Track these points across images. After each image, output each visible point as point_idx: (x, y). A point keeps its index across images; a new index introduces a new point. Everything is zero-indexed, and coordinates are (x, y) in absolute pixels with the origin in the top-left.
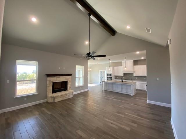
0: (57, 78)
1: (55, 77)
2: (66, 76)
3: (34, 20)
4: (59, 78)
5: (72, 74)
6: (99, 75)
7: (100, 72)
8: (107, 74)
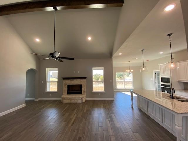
0: (71, 81)
1: (69, 80)
2: (80, 80)
3: (38, 40)
4: (73, 81)
5: (86, 77)
6: (153, 79)
7: (154, 74)
8: (162, 78)
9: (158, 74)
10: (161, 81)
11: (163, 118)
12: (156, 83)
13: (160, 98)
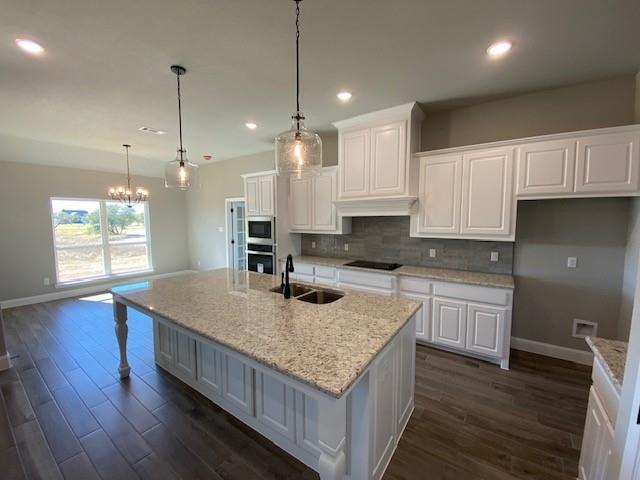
6: (224, 229)
7: (227, 210)
8: (249, 222)
9: (241, 211)
10: (247, 235)
11: (258, 393)
12: (233, 242)
13: (244, 291)
